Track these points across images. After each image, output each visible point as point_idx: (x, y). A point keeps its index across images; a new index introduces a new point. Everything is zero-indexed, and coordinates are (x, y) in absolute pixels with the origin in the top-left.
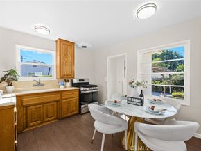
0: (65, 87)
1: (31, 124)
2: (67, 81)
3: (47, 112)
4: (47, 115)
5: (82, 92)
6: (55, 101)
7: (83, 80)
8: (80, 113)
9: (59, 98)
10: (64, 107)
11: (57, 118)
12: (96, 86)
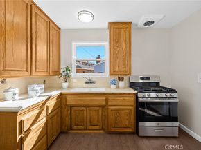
0: (117, 88)
1: (75, 127)
2: (121, 79)
3: (91, 118)
4: (91, 122)
5: (140, 100)
6: (100, 106)
7: (148, 79)
8: (136, 132)
9: (104, 103)
10: (112, 116)
11: (102, 129)
12: (174, 91)
